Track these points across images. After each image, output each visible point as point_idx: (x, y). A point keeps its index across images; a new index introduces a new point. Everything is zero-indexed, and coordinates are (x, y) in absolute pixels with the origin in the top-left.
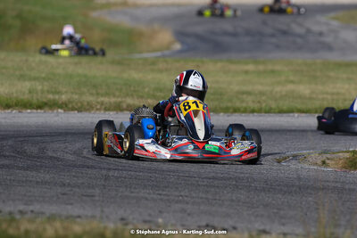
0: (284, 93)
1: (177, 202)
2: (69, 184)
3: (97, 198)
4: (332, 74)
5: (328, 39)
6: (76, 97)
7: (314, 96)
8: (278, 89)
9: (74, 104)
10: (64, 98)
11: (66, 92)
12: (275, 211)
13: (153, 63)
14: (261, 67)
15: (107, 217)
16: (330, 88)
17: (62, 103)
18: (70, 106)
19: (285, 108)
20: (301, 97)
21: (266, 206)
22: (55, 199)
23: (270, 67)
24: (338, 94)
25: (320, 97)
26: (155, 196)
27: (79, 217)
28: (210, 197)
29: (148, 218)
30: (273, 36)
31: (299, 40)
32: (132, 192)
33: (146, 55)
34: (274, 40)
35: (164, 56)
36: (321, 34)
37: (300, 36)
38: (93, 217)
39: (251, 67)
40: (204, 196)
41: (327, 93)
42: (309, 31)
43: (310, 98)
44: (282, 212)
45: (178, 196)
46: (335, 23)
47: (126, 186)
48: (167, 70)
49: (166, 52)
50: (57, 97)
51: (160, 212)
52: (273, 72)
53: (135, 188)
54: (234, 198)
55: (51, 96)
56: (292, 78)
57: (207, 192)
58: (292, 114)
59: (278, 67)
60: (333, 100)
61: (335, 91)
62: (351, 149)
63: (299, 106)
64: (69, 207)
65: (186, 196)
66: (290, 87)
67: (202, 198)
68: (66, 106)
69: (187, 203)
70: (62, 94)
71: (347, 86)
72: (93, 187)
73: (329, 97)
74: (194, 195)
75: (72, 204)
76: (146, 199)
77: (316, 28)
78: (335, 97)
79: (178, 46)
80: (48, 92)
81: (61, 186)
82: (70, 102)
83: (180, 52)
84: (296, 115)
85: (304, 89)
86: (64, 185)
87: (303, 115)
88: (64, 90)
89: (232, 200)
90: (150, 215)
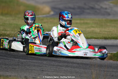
0: (90, 31)
1: (45, 71)
2: (8, 64)
3: (17, 69)
4: (108, 24)
5: (109, 11)
6: (13, 32)
7: (101, 32)
8: (88, 30)
9: (12, 35)
10: (8, 32)
11: (9, 30)
12: (80, 74)
13: (42, 20)
14: (82, 21)
15: (20, 76)
16: (107, 30)
17: (8, 35)
18: (10, 35)
19: (89, 37)
20: (96, 33)
21: (77, 72)
22: (2, 70)
23: (86, 21)
24: (110, 32)
25: (103, 33)
26: (38, 69)
27: (10, 76)
28: (57, 69)
29: (34, 77)
30: (88, 9)
31: (98, 11)
32: (30, 68)
33: (40, 16)
34: (88, 11)
35: (47, 17)
36: (106, 9)
37: (98, 9)
38: (15, 76)
39: (78, 21)
40: (55, 69)
41: (106, 31)
42: (102, 7)
43: (99, 33)
44: (82, 75)
45: (46, 69)
46: (111, 5)
47: (28, 65)
48: (47, 22)
49: (48, 15)
50: (5, 32)
51: (39, 74)
52: (87, 23)
53: (31, 66)
54: (66, 70)
55: (3, 32)
56: (93, 25)
57: (57, 68)
58: (92, 39)
59: (88, 22)
60: (107, 34)
61: (108, 31)
62: (111, 53)
63: (95, 36)
64: (7, 72)
65: (49, 69)
66: (92, 29)
67: (54, 70)
68: (9, 36)
69: (49, 71)
70: (8, 31)
71: (113, 29)
72: (16, 66)
73: (106, 33)
74: (52, 68)
75: (8, 71)
76: (35, 70)
77: (104, 6)
78: (109, 33)
79: (52, 13)
80: (2, 30)
81: (5, 65)
82: (10, 34)
83: (53, 15)
84: (93, 40)
85: (97, 30)
86: (6, 65)
87: (96, 39)
88: (8, 29)
89: (65, 71)
90: (35, 75)
